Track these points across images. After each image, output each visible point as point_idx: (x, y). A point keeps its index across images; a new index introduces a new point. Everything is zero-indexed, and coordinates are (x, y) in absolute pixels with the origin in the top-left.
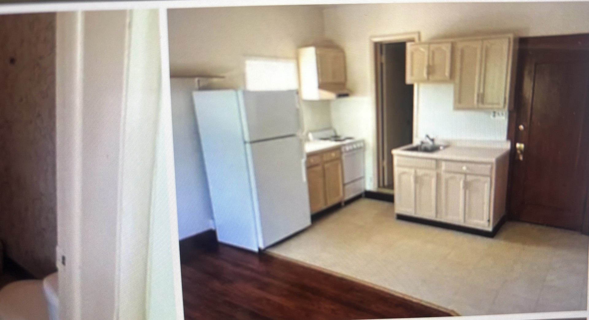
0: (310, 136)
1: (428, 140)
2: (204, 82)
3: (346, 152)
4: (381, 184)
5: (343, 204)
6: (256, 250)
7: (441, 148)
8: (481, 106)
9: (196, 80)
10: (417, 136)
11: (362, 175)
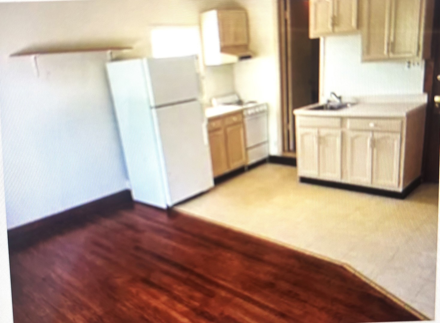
0: (214, 102)
1: (334, 98)
2: (116, 53)
3: (248, 115)
4: (286, 148)
5: (246, 168)
6: (164, 206)
7: (349, 105)
8: (391, 55)
9: (109, 52)
10: (323, 95)
11: (265, 139)
